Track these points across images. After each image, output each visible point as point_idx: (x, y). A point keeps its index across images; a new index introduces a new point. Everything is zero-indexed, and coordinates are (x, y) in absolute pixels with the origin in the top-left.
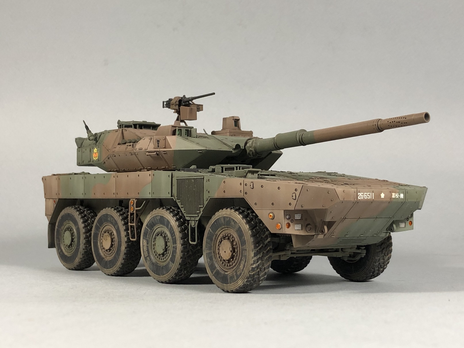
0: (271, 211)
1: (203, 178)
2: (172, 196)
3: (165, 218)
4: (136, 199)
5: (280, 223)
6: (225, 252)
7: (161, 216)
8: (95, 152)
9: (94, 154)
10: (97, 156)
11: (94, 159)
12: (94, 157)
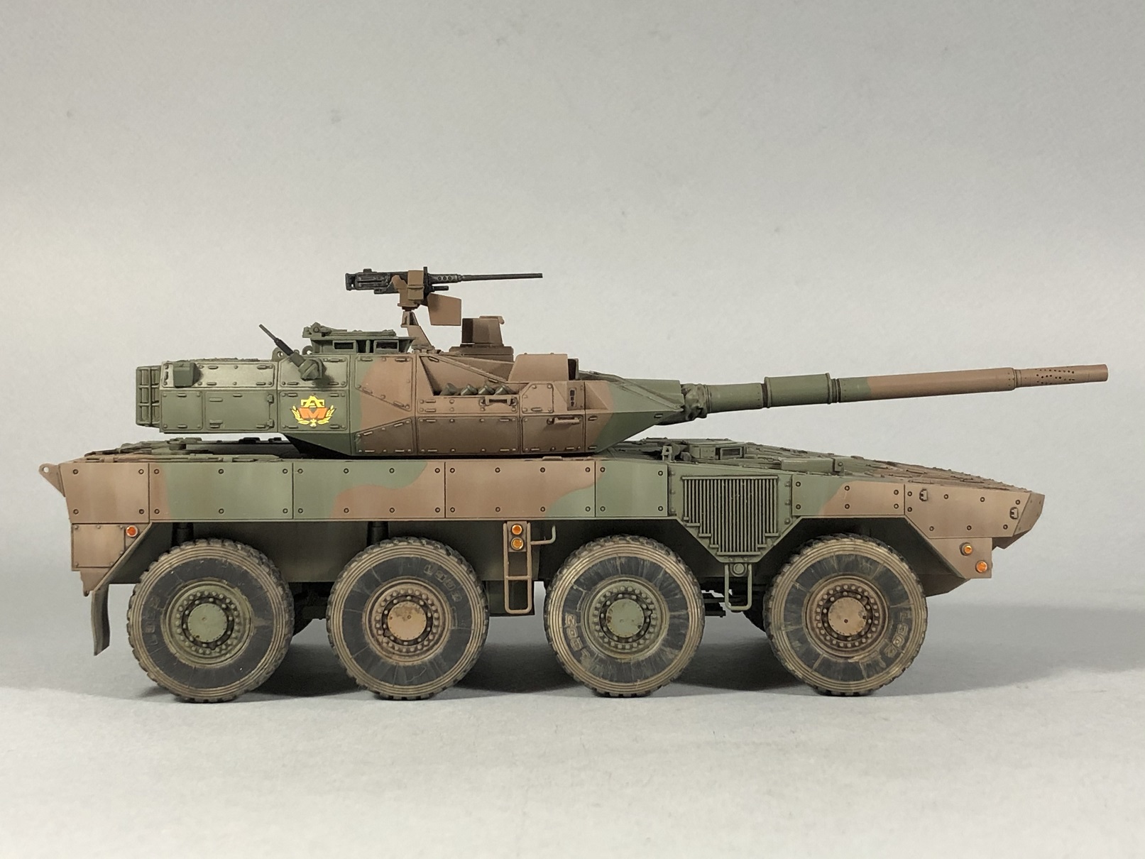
0: (965, 540)
1: (777, 480)
2: (669, 515)
3: (644, 560)
4: (528, 521)
5: (984, 561)
6: (846, 621)
7: (632, 558)
8: (306, 406)
9: (300, 409)
10: (325, 417)
11: (302, 422)
12: (301, 417)
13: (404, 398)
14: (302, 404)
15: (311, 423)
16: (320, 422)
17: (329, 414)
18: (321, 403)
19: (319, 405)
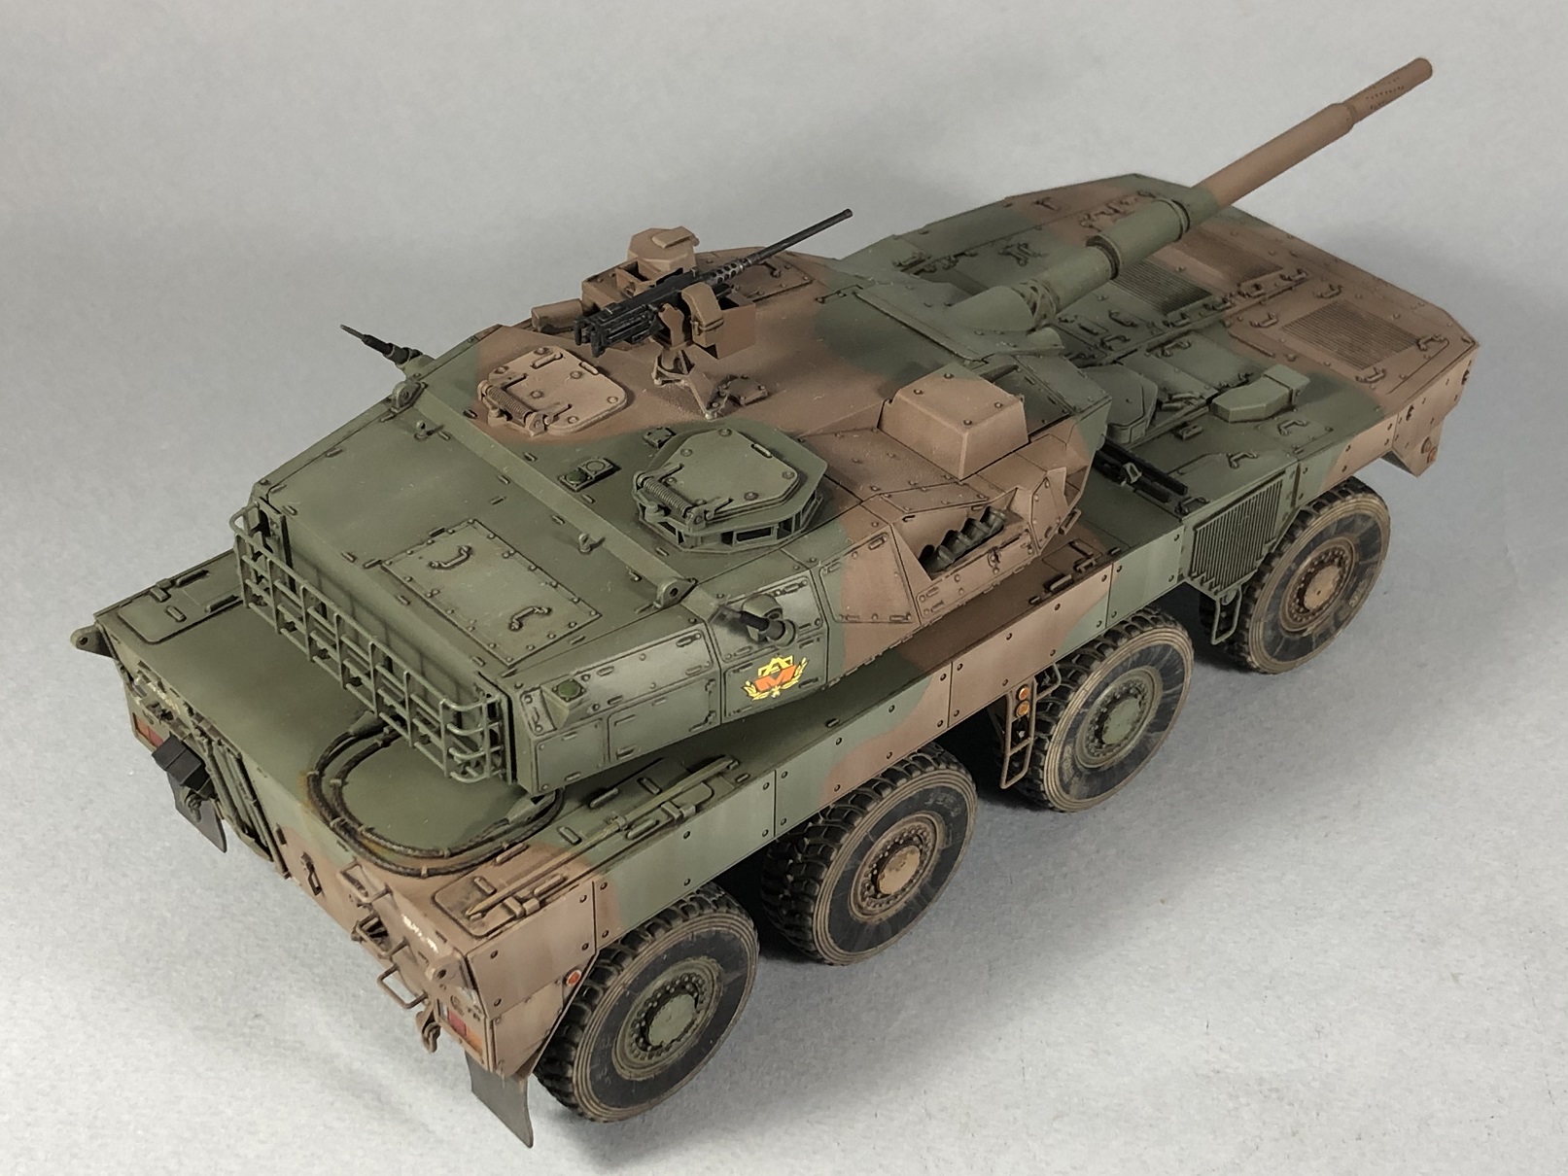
1: (1285, 476)
4: (1036, 677)
8: (766, 673)
9: (757, 682)
10: (793, 677)
11: (757, 696)
12: (757, 690)
13: (900, 604)
14: (760, 673)
15: (772, 693)
16: (785, 687)
17: (800, 671)
18: (788, 662)
19: (784, 665)
